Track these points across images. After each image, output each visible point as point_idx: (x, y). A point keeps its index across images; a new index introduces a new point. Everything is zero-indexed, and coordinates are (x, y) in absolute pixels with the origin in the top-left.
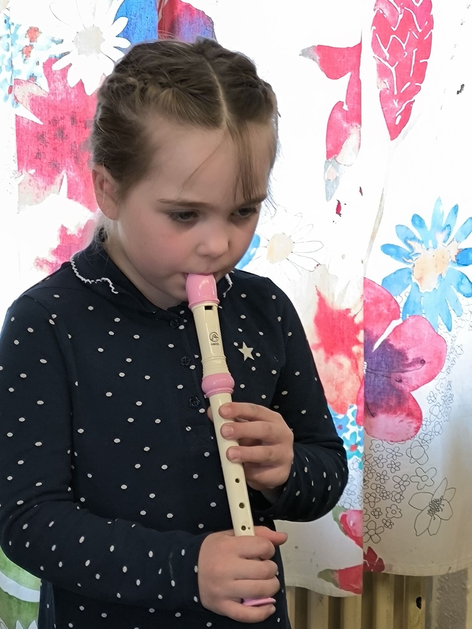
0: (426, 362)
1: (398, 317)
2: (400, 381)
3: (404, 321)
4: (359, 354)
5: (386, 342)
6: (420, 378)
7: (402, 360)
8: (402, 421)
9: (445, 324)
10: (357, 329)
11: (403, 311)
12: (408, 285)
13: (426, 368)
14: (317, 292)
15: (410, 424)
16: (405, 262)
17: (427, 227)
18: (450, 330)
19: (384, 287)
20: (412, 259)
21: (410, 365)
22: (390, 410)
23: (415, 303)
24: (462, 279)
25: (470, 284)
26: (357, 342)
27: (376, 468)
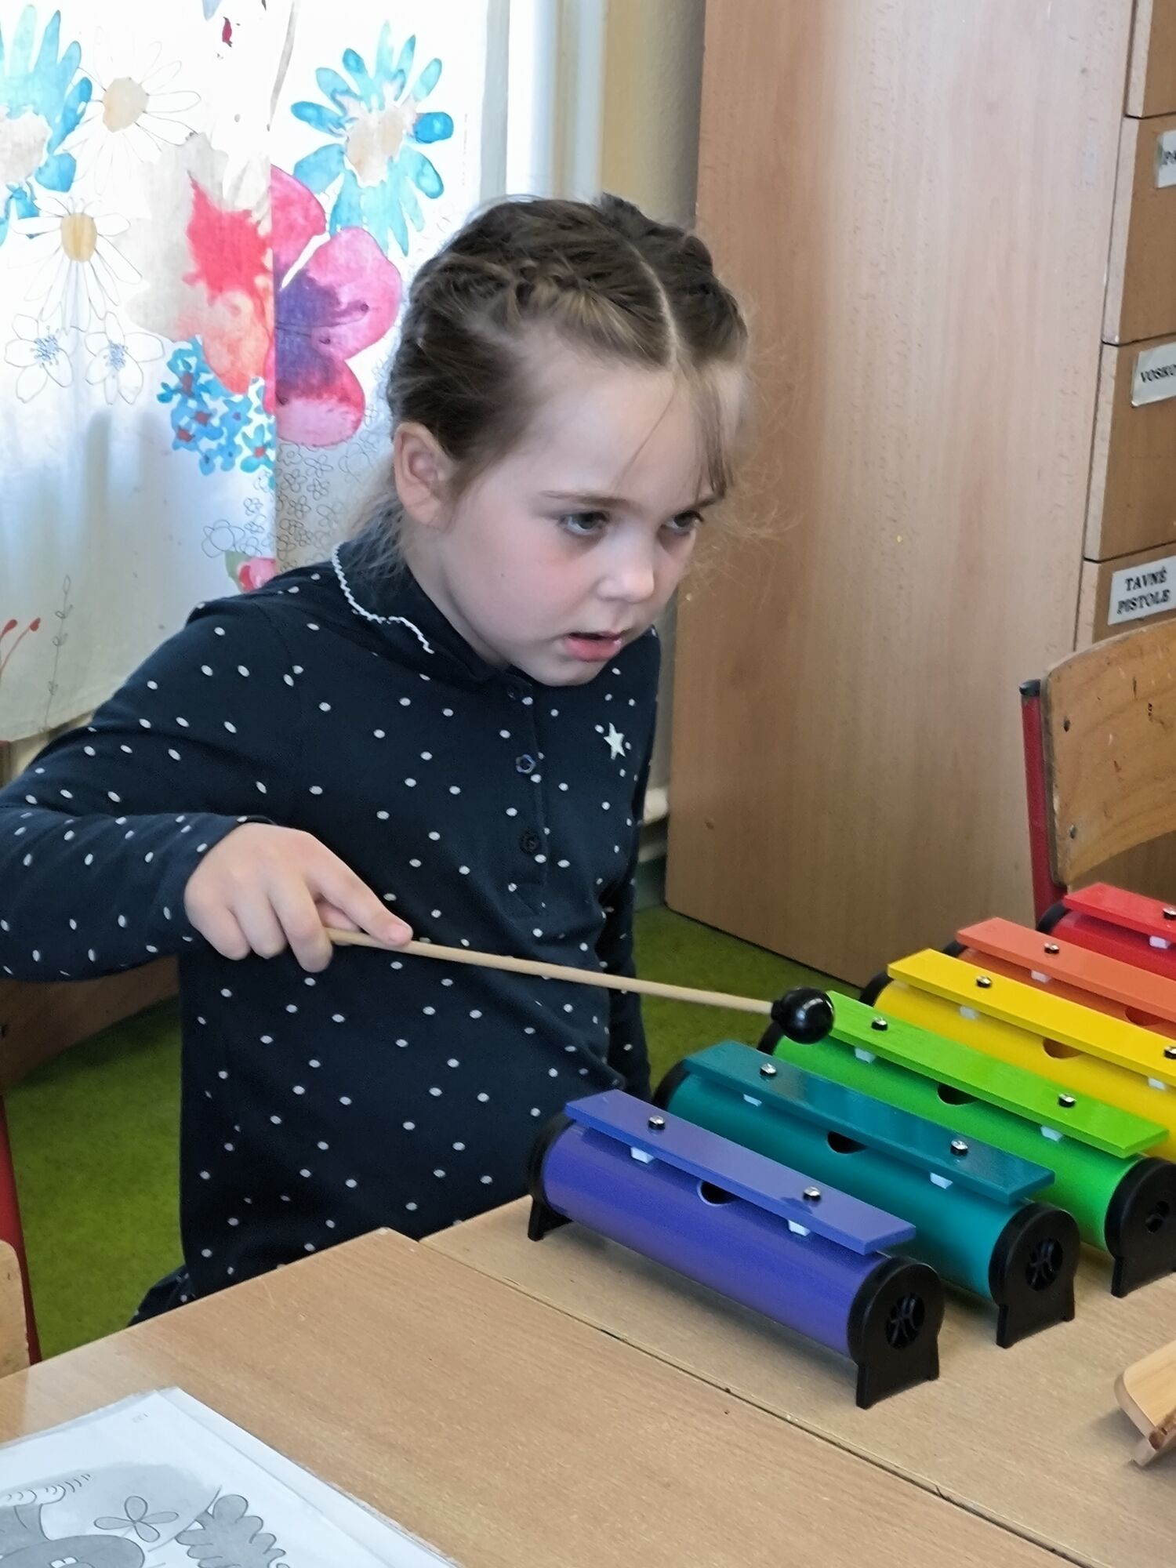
0: (370, 309)
1: (323, 230)
2: (328, 341)
3: (334, 237)
4: (266, 290)
5: (302, 276)
6: (359, 336)
7: (331, 305)
8: (330, 411)
9: (399, 244)
10: (262, 245)
11: (331, 219)
12: (338, 174)
13: (369, 319)
14: (191, 182)
15: (344, 416)
16: (332, 132)
17: (367, 72)
18: (406, 253)
19: (298, 178)
20: (344, 128)
21: (344, 313)
22: (312, 392)
23: (350, 205)
24: (423, 165)
25: (435, 175)
26: (263, 269)
27: (288, 492)
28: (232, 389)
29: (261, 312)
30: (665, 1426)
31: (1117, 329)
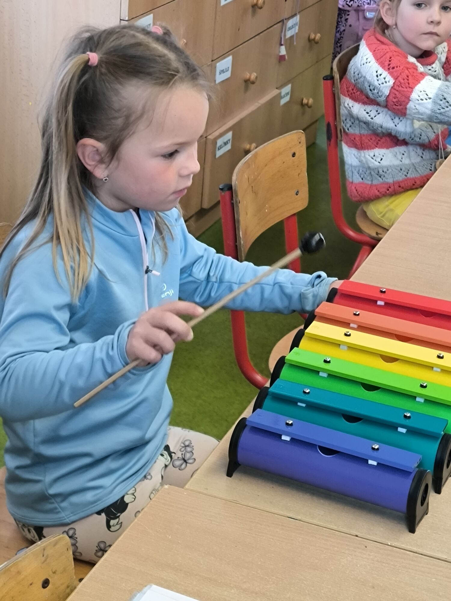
30: (349, 558)
31: (127, 14)
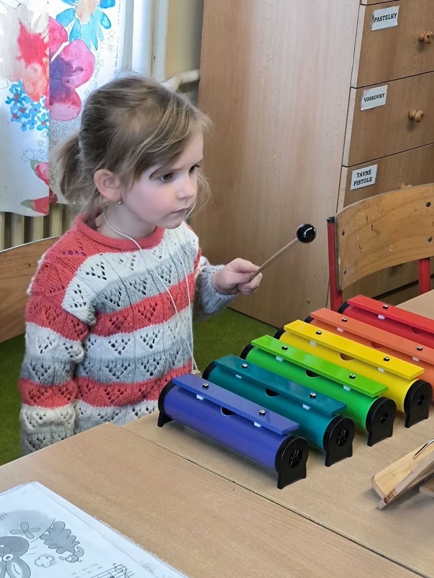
0: (84, 69)
1: (67, 41)
2: (68, 82)
3: (71, 43)
4: (46, 63)
5: (59, 57)
6: (80, 80)
7: (69, 68)
8: (69, 107)
9: (94, 46)
10: (45, 46)
11: (70, 36)
12: (73, 20)
13: (84, 73)
14: (19, 22)
15: (74, 109)
16: (71, 4)
18: (97, 49)
19: (58, 20)
20: (75, 3)
21: (74, 71)
22: (62, 100)
23: (77, 31)
24: (103, 17)
25: (108, 21)
26: (45, 55)
27: (52, 137)
28: (34, 99)
29: (45, 71)
30: (212, 495)
31: (356, 82)
